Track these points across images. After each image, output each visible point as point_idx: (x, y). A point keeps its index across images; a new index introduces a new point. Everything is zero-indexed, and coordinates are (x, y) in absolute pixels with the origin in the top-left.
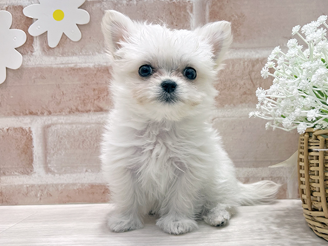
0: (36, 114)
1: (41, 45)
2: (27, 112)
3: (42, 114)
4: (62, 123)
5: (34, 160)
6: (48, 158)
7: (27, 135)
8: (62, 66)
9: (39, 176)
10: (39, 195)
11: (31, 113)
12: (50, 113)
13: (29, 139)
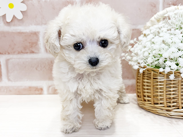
0: (2, 54)
1: (3, 21)
3: (5, 54)
5: (3, 75)
6: (9, 74)
8: (14, 31)
10: (5, 91)
12: (9, 53)
13: (0, 66)
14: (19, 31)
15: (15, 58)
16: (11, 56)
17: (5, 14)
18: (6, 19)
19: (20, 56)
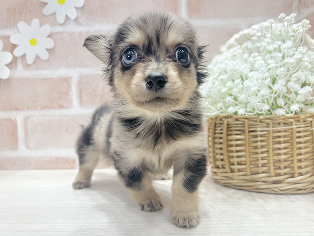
0: (19, 109)
2: (14, 108)
3: (24, 109)
5: (19, 140)
6: (28, 139)
7: (14, 124)
8: (36, 77)
12: (29, 109)
13: (16, 127)
14: (43, 77)
15: (37, 115)
16: (31, 113)
17: (25, 54)
18: (26, 61)
19: (44, 112)
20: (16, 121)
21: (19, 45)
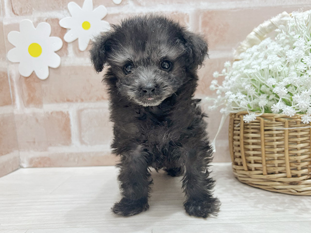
0: (72, 101)
1: (74, 49)
2: (65, 100)
3: (77, 101)
4: (91, 108)
5: (72, 135)
6: (82, 134)
7: (66, 117)
9: (76, 147)
10: (76, 160)
11: (68, 101)
12: (82, 100)
13: (68, 120)
16: (86, 105)
17: (77, 39)
18: (78, 46)
20: (68, 114)
21: (70, 29)
